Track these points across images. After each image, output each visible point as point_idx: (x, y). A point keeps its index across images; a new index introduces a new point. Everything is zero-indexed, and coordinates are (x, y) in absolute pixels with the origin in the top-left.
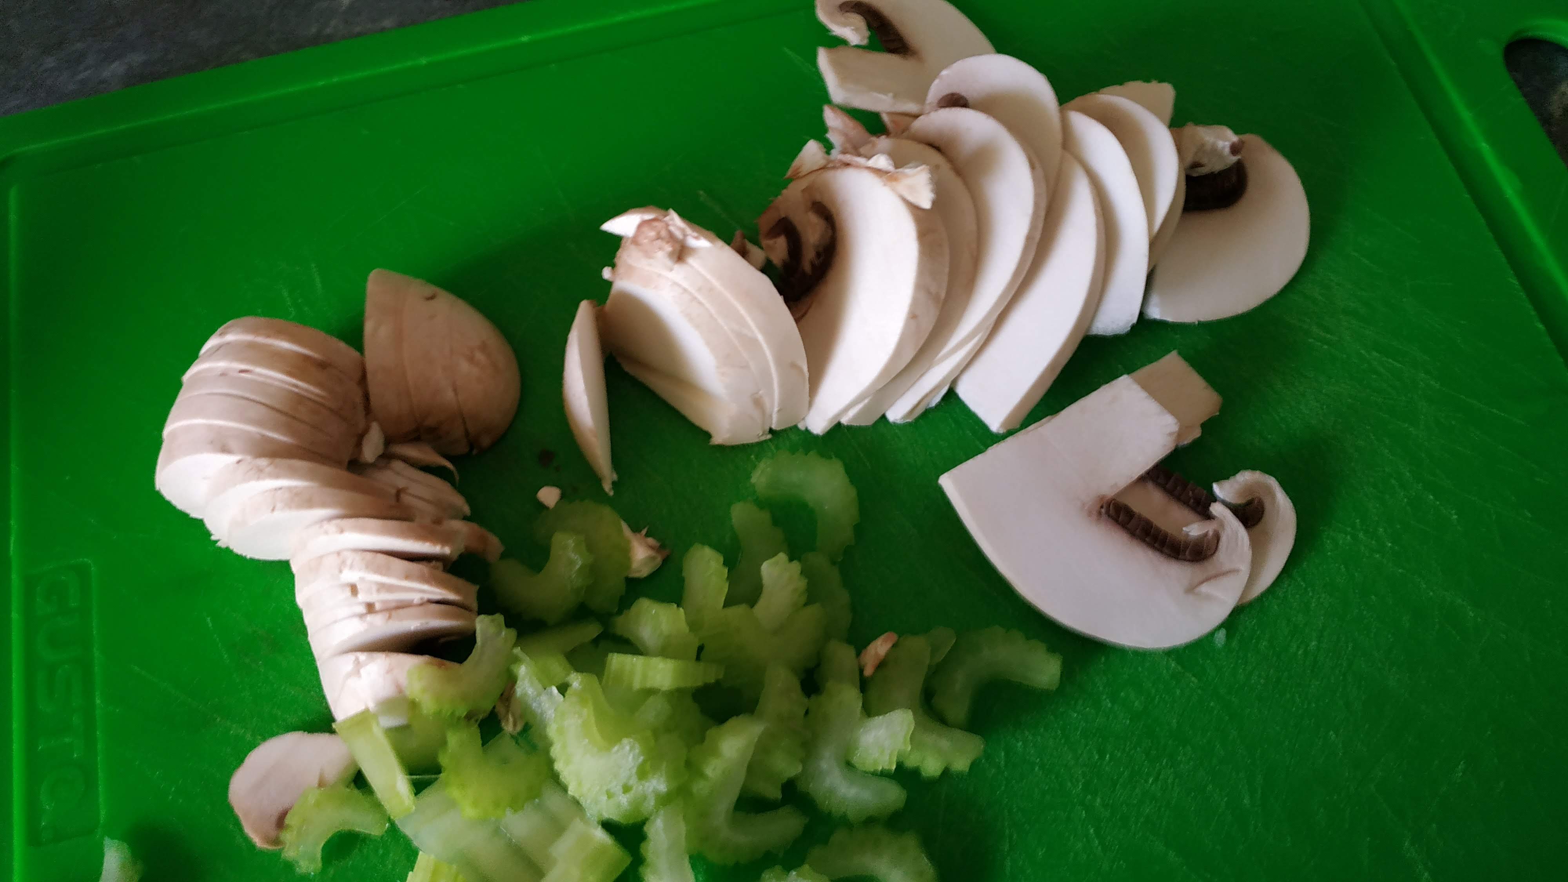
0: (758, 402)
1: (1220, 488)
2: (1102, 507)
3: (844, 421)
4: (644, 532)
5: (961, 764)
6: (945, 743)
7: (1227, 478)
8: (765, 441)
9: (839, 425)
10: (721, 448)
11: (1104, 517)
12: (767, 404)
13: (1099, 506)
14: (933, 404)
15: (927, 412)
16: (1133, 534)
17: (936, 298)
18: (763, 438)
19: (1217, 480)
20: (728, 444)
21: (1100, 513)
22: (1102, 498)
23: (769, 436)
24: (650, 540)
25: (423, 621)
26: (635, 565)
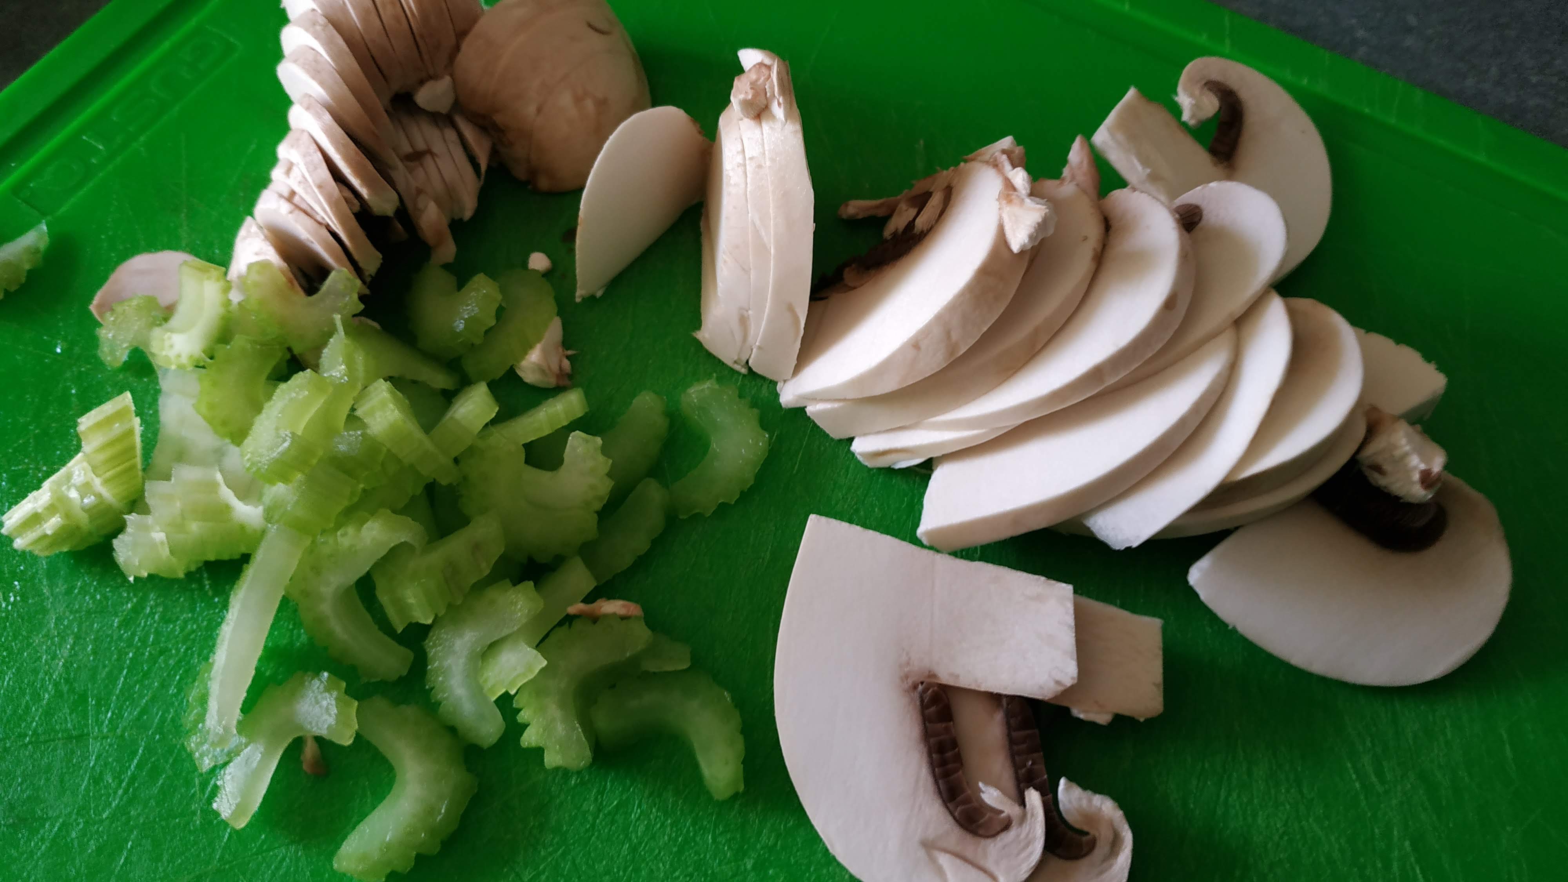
0: (743, 321)
1: (1067, 789)
2: (922, 683)
3: (812, 409)
4: (570, 352)
5: (552, 759)
6: (560, 729)
7: (1085, 786)
8: (738, 373)
9: (802, 410)
10: (699, 345)
11: (916, 695)
12: (752, 331)
13: (922, 679)
14: (897, 467)
15: (890, 471)
16: (927, 735)
17: (952, 348)
18: (737, 367)
19: (1070, 779)
20: (707, 346)
21: (915, 687)
22: (933, 675)
23: (744, 371)
24: (566, 363)
25: (311, 239)
26: (524, 363)
